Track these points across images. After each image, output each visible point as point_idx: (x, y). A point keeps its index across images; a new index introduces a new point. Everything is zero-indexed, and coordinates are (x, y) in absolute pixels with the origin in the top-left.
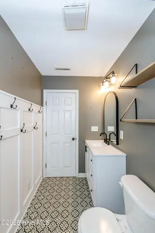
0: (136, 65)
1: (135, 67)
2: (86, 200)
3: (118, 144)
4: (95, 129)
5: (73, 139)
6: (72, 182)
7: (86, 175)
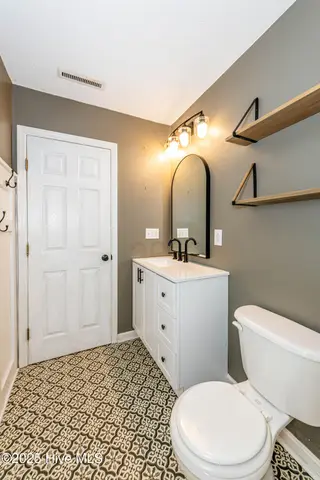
0: (257, 100)
1: (254, 106)
2: (147, 384)
3: (208, 256)
4: (153, 234)
5: (105, 258)
6: (106, 357)
7: (136, 335)
